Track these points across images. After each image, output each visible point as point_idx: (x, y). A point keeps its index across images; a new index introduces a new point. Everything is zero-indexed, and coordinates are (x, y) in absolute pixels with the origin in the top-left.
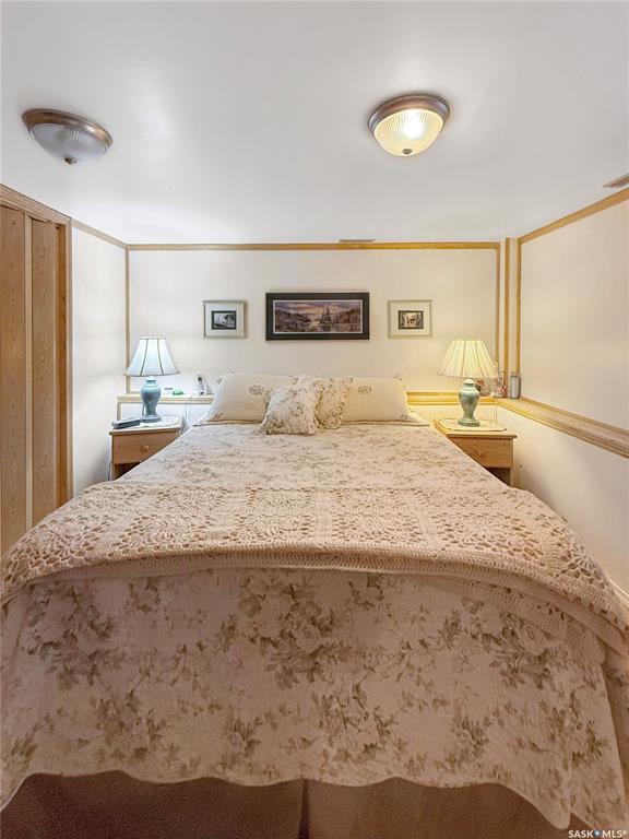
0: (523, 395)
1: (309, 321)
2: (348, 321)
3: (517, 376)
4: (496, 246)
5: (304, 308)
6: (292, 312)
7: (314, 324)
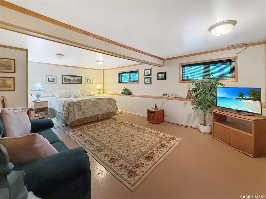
0: (106, 92)
1: (71, 80)
2: (78, 81)
3: (105, 89)
4: (102, 70)
5: (70, 78)
6: (67, 79)
7: (72, 81)
